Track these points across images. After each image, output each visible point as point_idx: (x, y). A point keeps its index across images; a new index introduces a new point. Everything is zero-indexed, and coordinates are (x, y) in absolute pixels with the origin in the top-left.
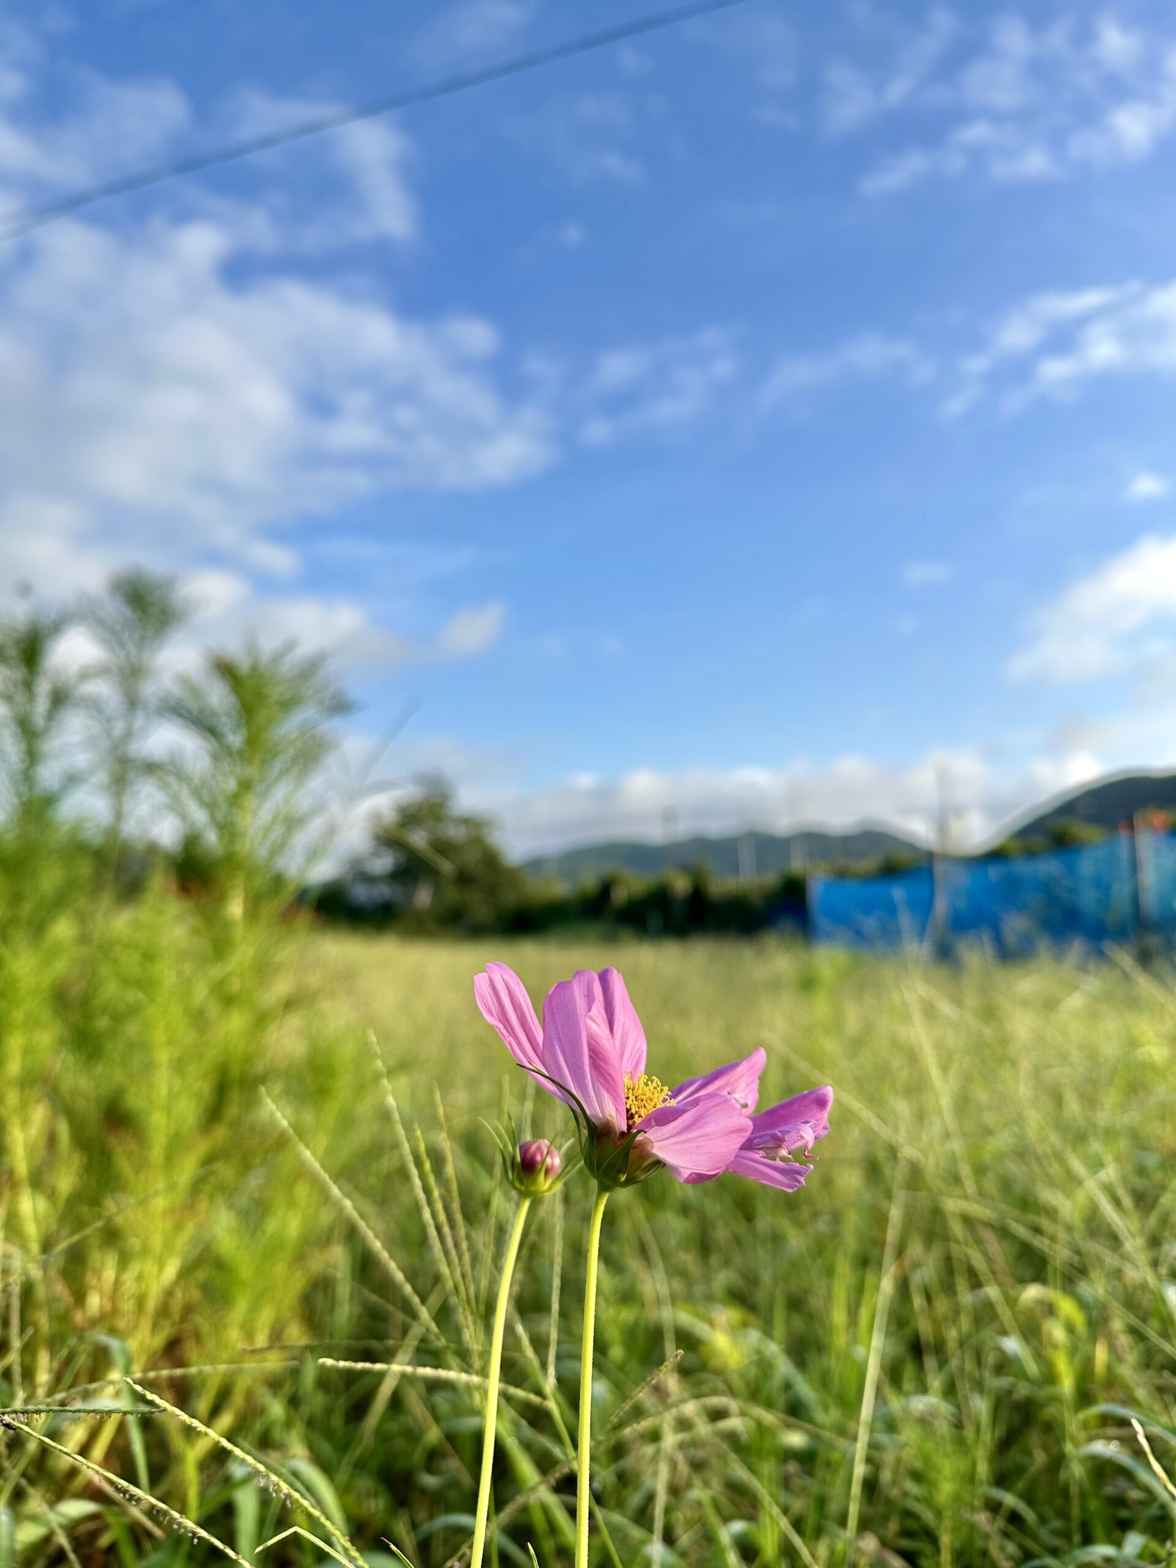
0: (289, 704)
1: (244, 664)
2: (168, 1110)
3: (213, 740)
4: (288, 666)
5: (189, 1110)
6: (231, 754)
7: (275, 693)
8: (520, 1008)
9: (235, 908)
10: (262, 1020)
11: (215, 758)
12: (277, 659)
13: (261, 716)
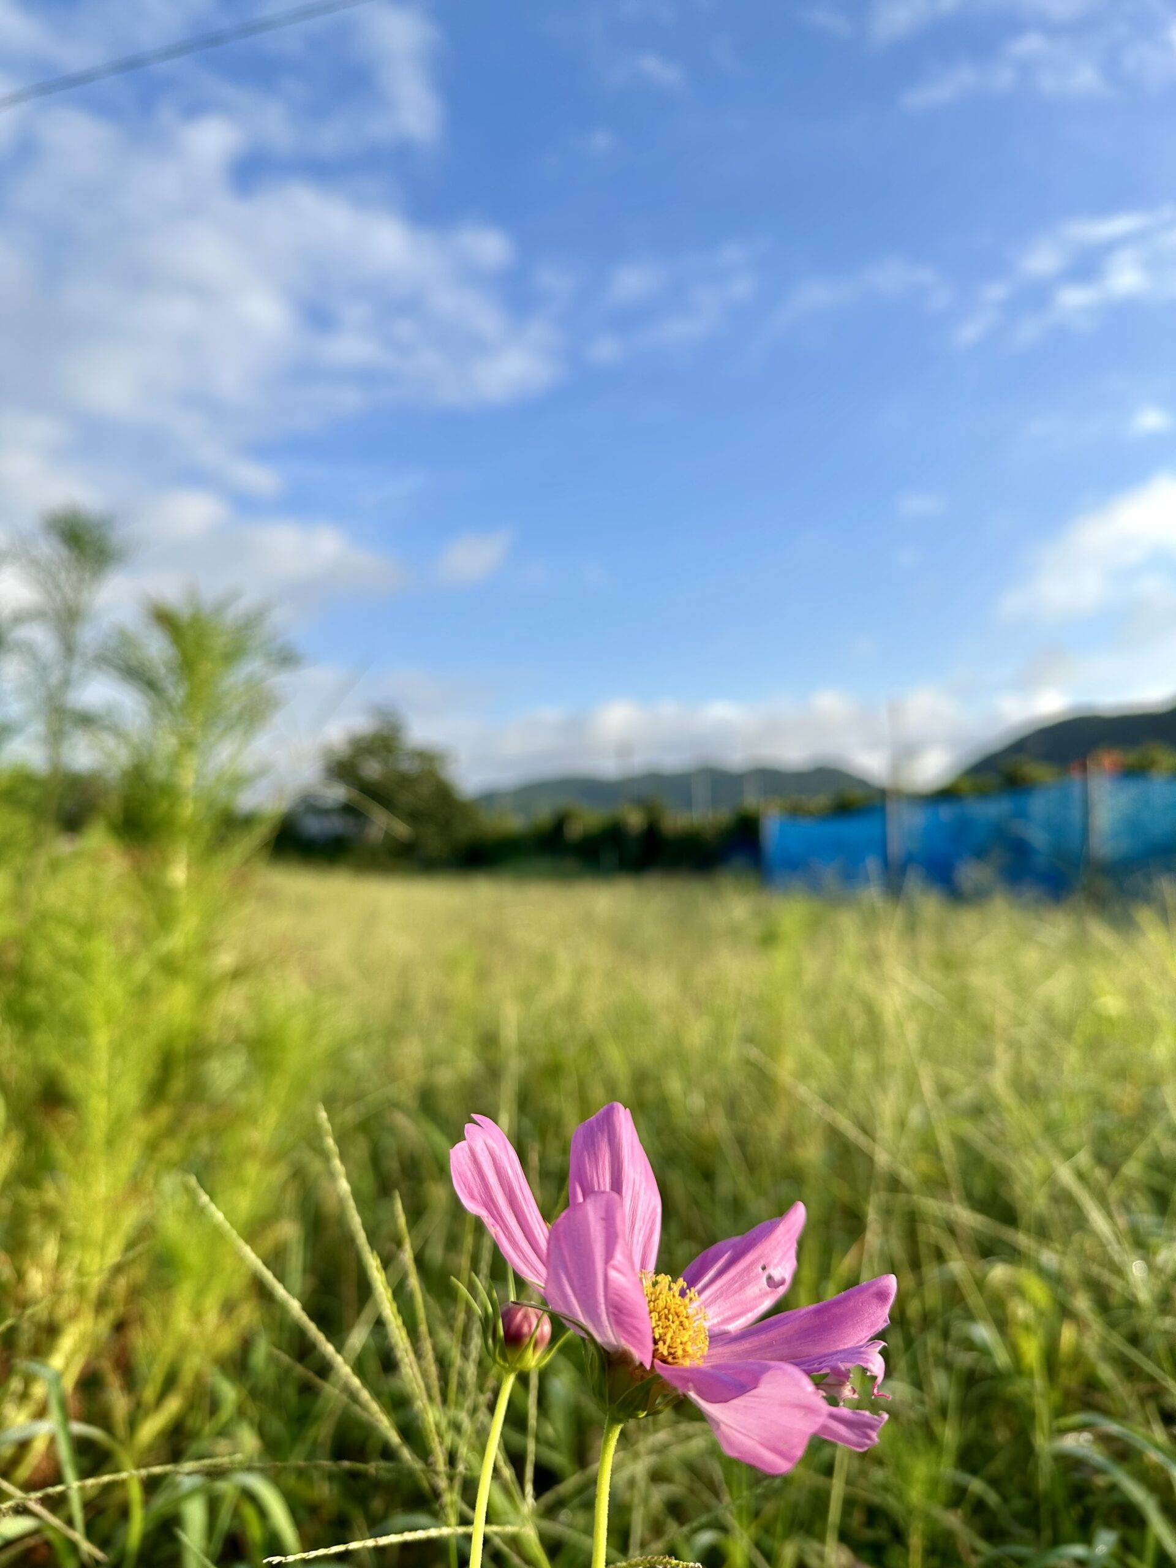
0: (234, 654)
1: (184, 613)
2: (109, 1094)
3: (152, 695)
4: (233, 614)
5: (130, 1093)
6: (171, 709)
7: (219, 643)
8: (508, 1183)
9: (178, 874)
10: (206, 992)
11: (155, 714)
12: (220, 608)
13: (205, 667)
